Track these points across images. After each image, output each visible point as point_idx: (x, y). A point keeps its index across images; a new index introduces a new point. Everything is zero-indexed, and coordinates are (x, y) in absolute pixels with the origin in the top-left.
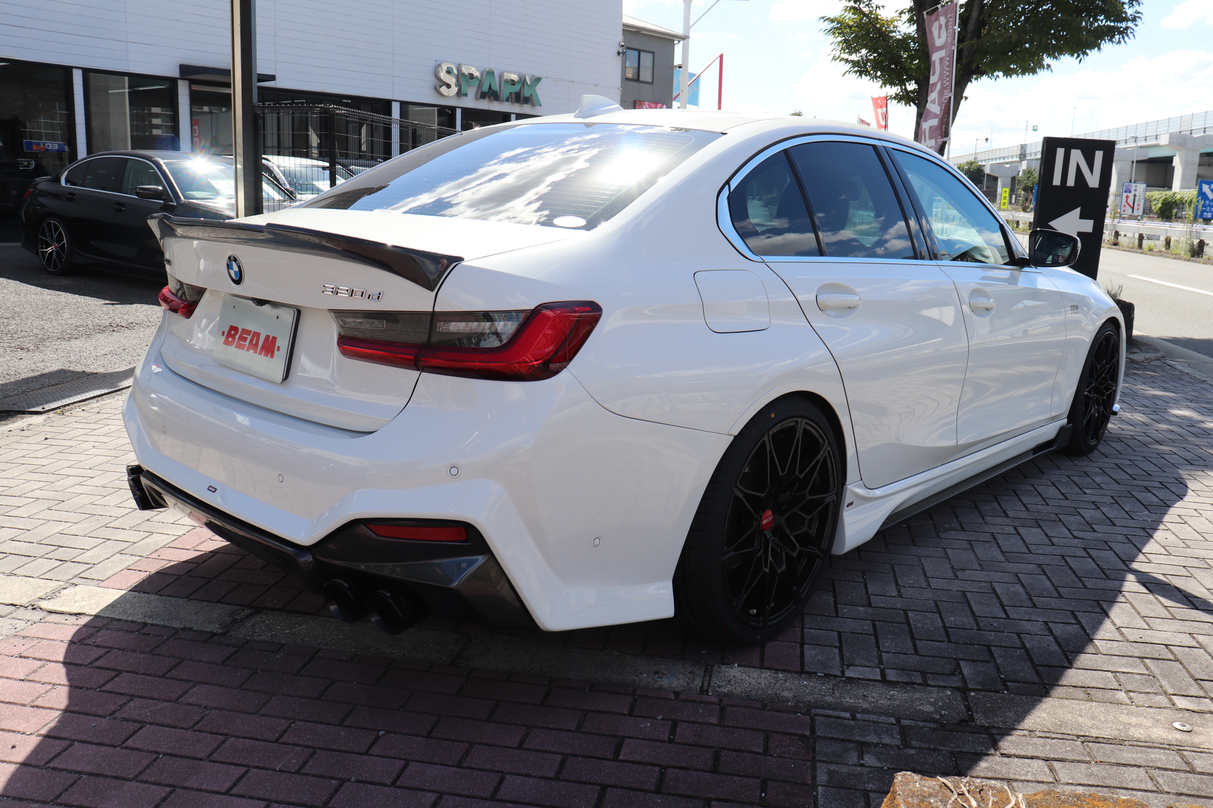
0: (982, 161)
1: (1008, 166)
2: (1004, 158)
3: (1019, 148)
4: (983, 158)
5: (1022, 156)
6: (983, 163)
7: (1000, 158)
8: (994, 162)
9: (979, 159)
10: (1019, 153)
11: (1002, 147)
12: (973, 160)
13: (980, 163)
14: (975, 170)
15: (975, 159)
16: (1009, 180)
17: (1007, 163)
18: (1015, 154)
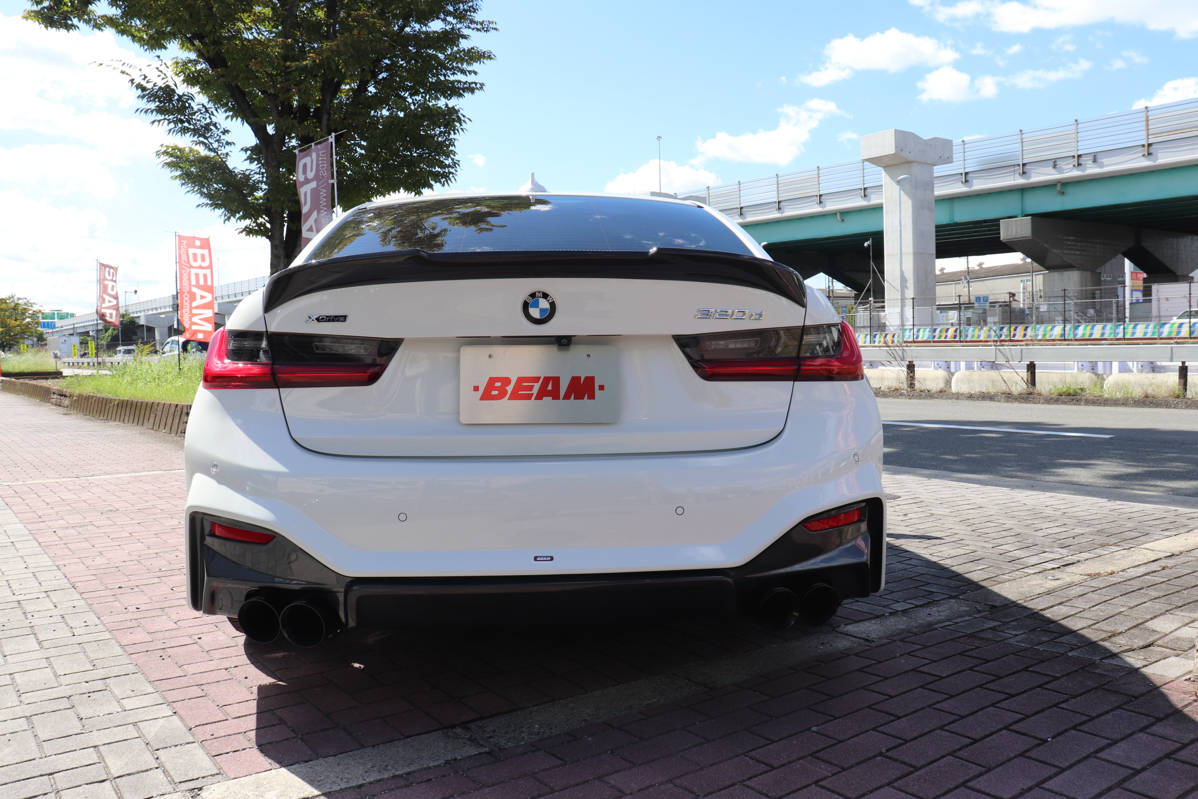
0: (133, 313)
1: (163, 316)
2: (156, 309)
3: (171, 299)
4: (134, 310)
5: (175, 306)
6: (135, 315)
7: (152, 309)
8: (151, 312)
9: (130, 311)
10: (171, 303)
11: (153, 298)
12: (124, 313)
13: (132, 315)
14: (128, 322)
15: (125, 311)
16: (166, 330)
17: (164, 313)
18: (167, 304)
